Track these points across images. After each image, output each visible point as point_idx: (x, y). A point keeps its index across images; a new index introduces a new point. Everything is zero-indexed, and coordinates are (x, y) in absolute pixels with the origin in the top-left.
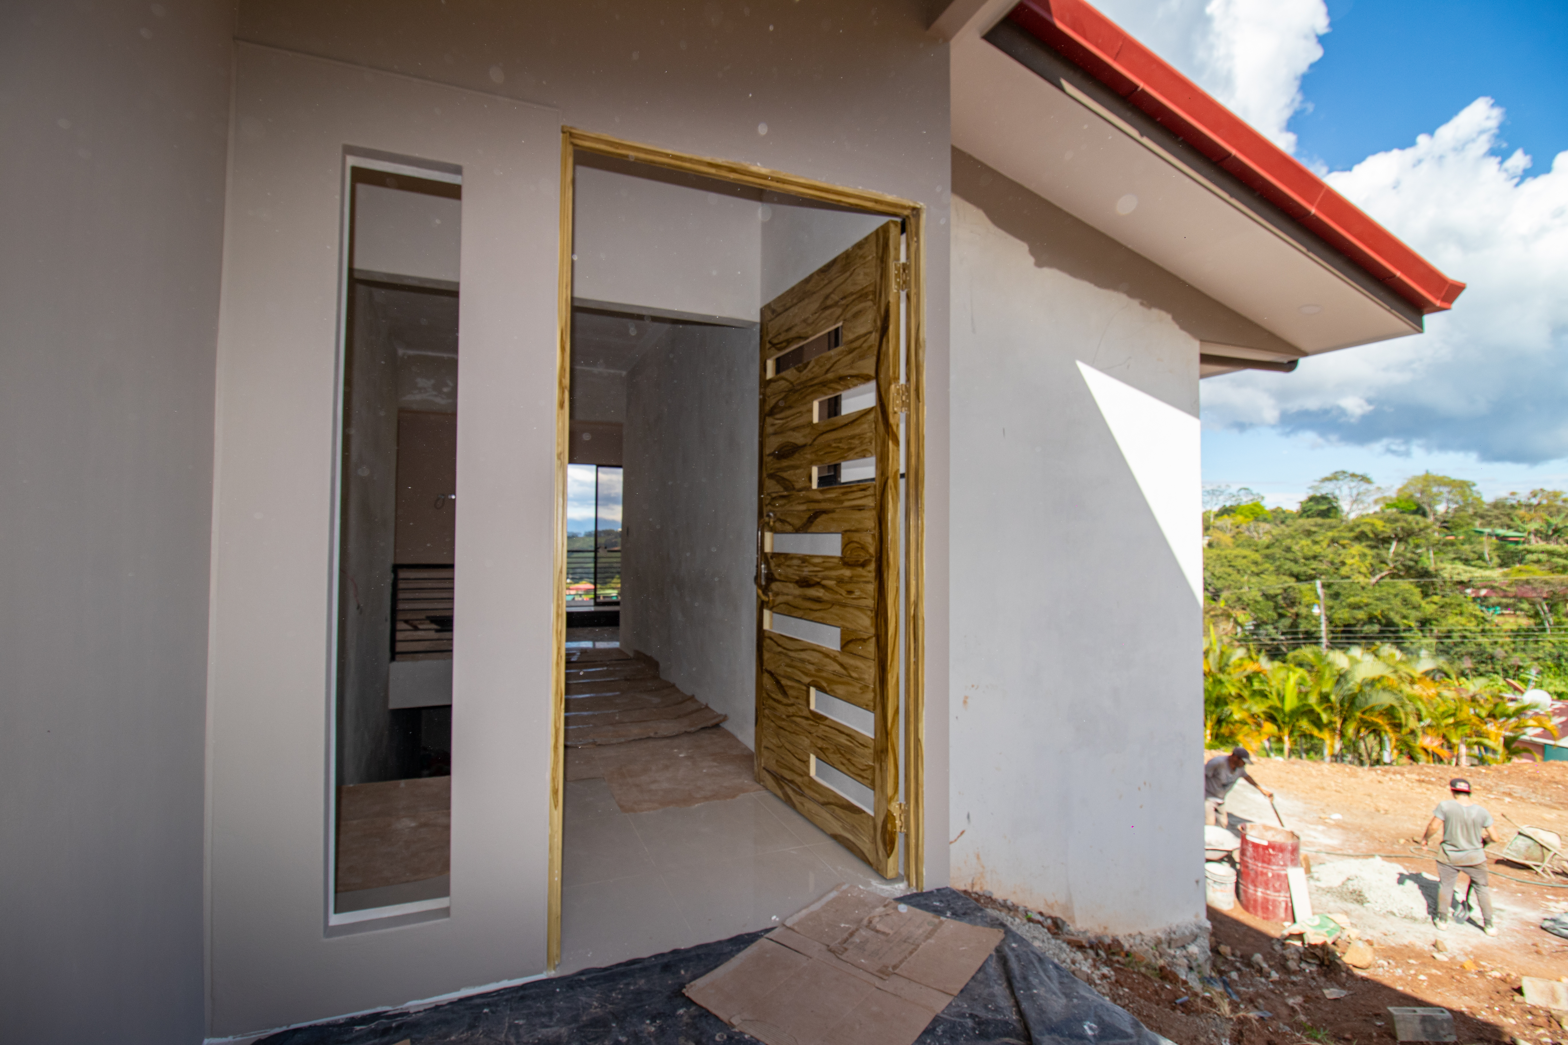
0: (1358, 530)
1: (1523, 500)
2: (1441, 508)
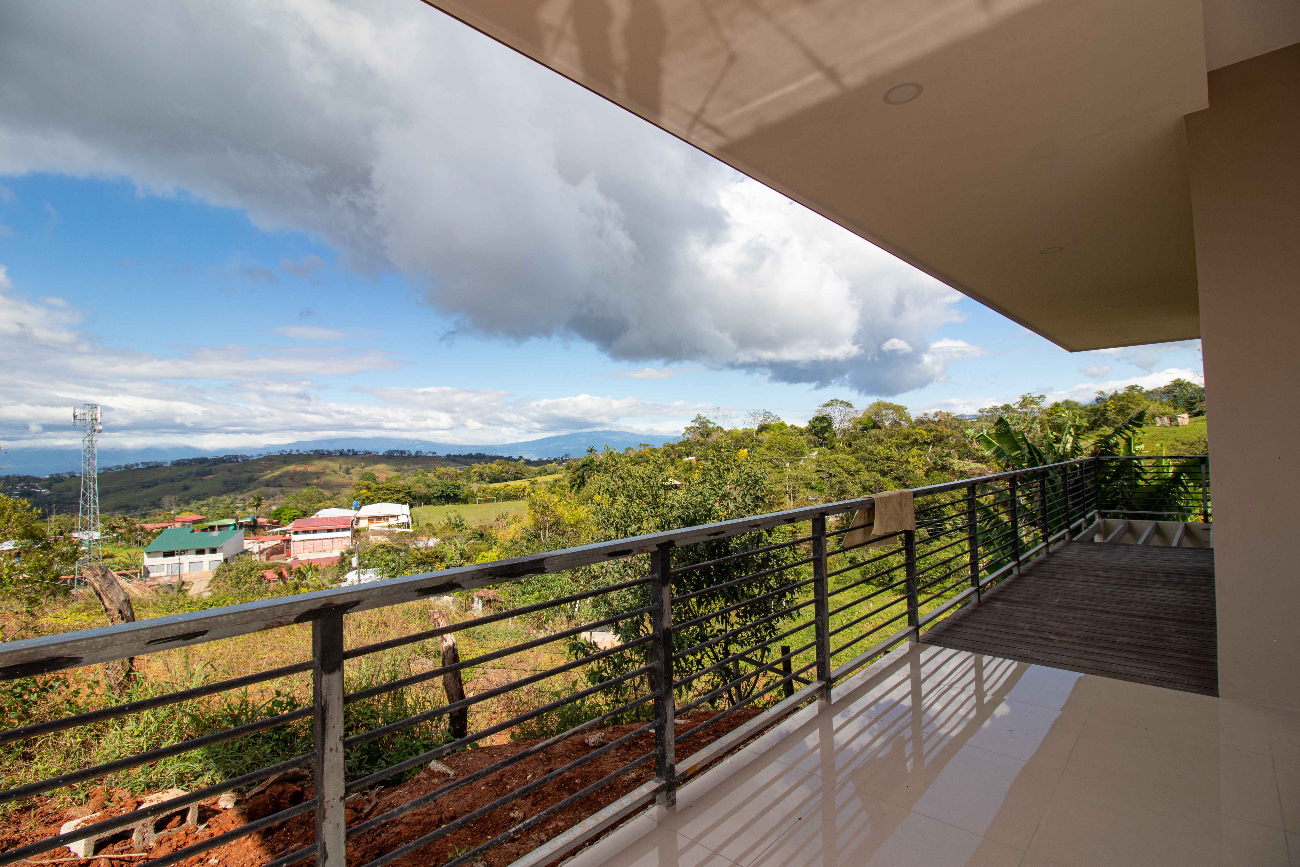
1: (931, 418)
2: (887, 424)
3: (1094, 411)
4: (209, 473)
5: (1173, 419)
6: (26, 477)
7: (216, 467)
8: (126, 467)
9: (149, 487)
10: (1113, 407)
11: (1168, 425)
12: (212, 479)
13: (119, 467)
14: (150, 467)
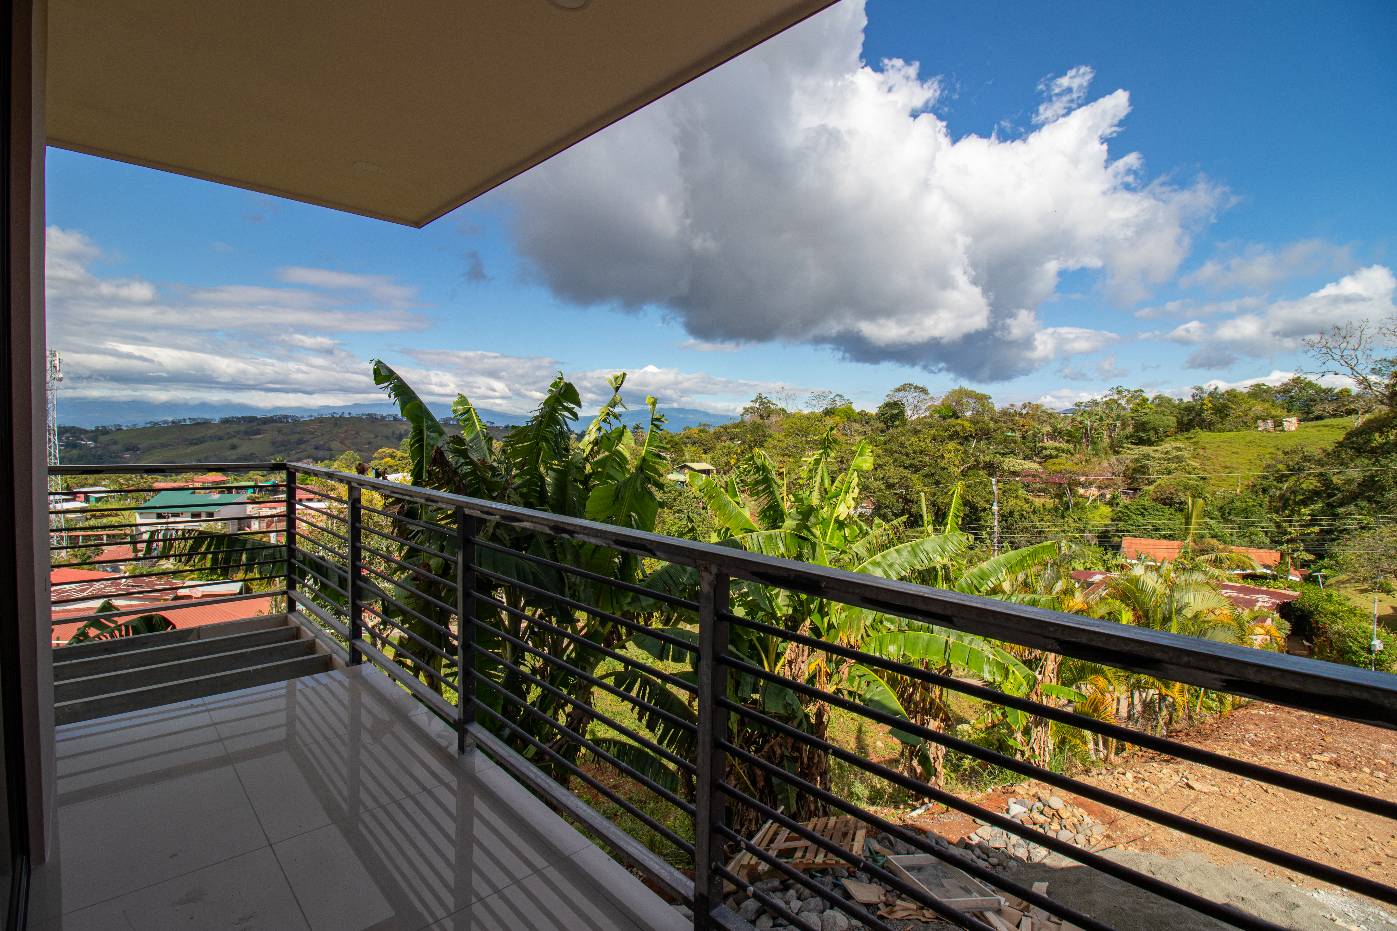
0: (952, 430)
1: (1018, 410)
2: (968, 414)
3: (1189, 409)
4: (258, 432)
5: (1278, 424)
6: (72, 428)
7: (265, 427)
8: (173, 422)
9: (196, 444)
10: (1210, 405)
11: (1271, 430)
12: (261, 439)
13: (166, 422)
14: (198, 424)
